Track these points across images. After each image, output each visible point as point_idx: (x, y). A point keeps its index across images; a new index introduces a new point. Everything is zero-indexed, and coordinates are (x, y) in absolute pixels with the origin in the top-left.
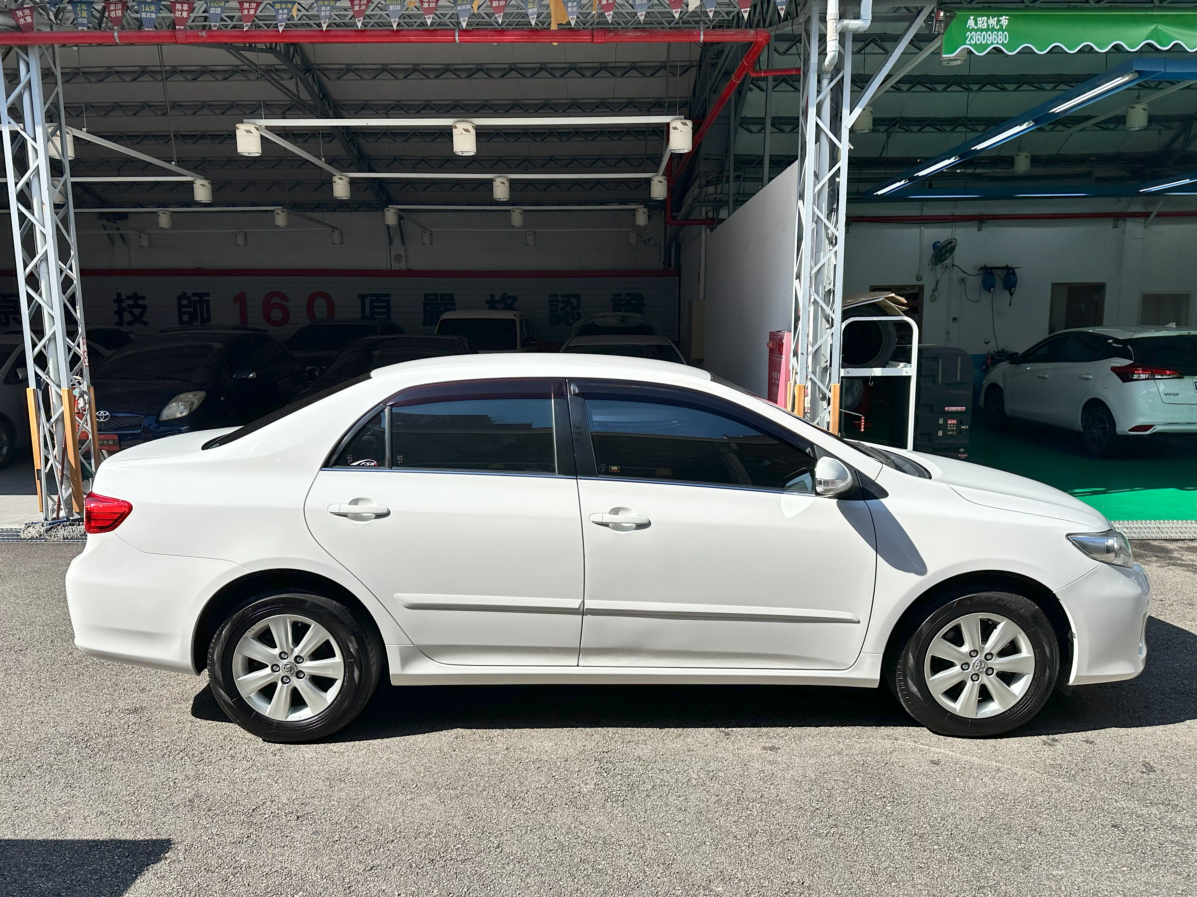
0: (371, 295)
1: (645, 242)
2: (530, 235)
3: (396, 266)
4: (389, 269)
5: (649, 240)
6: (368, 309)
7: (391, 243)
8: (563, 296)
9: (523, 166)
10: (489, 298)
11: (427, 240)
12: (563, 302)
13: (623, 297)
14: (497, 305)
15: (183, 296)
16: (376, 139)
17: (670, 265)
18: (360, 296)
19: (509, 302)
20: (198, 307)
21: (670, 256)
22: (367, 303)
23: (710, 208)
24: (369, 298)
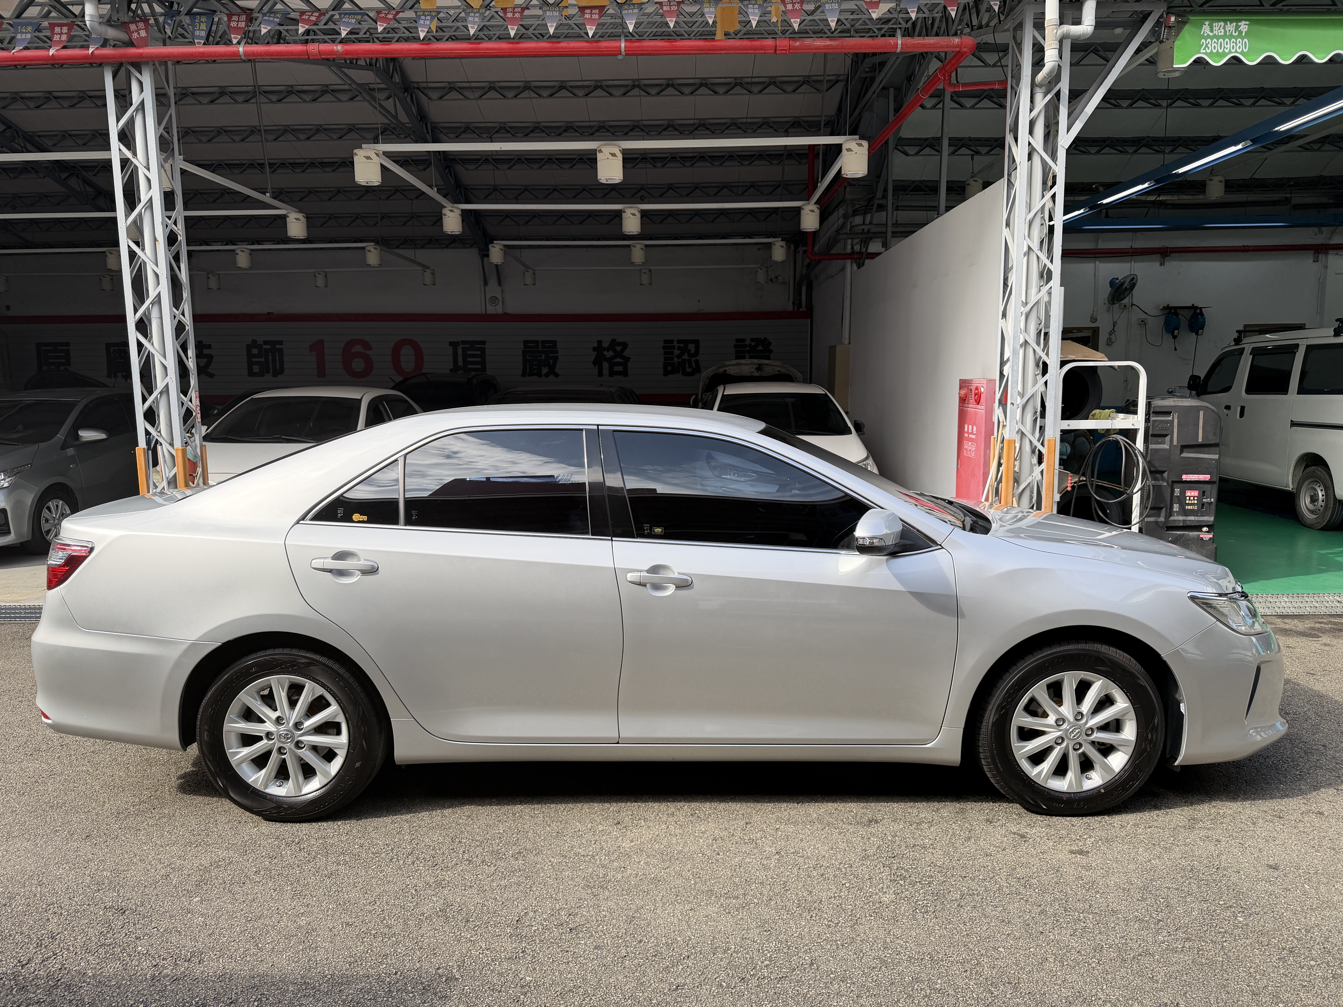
0: (464, 342)
1: (771, 280)
2: (645, 273)
3: (491, 310)
4: (484, 312)
5: (776, 277)
6: (460, 359)
7: (486, 283)
8: (679, 341)
9: (639, 195)
10: (596, 345)
11: (529, 280)
12: (679, 348)
13: (748, 342)
14: (605, 353)
15: (254, 344)
16: (477, 166)
17: (800, 306)
18: (451, 344)
19: (619, 348)
20: (270, 357)
21: (800, 296)
22: (460, 351)
23: (856, 241)
24: (462, 346)
